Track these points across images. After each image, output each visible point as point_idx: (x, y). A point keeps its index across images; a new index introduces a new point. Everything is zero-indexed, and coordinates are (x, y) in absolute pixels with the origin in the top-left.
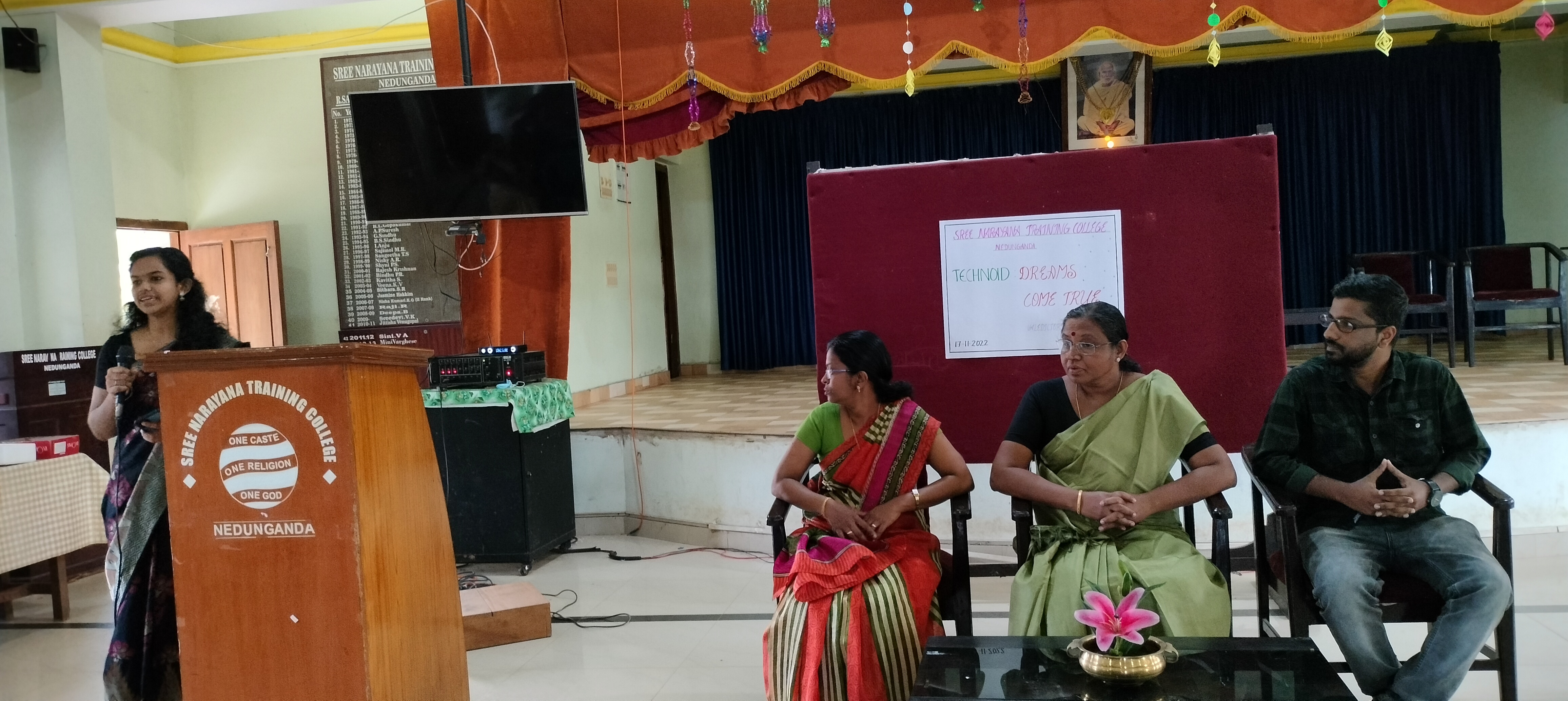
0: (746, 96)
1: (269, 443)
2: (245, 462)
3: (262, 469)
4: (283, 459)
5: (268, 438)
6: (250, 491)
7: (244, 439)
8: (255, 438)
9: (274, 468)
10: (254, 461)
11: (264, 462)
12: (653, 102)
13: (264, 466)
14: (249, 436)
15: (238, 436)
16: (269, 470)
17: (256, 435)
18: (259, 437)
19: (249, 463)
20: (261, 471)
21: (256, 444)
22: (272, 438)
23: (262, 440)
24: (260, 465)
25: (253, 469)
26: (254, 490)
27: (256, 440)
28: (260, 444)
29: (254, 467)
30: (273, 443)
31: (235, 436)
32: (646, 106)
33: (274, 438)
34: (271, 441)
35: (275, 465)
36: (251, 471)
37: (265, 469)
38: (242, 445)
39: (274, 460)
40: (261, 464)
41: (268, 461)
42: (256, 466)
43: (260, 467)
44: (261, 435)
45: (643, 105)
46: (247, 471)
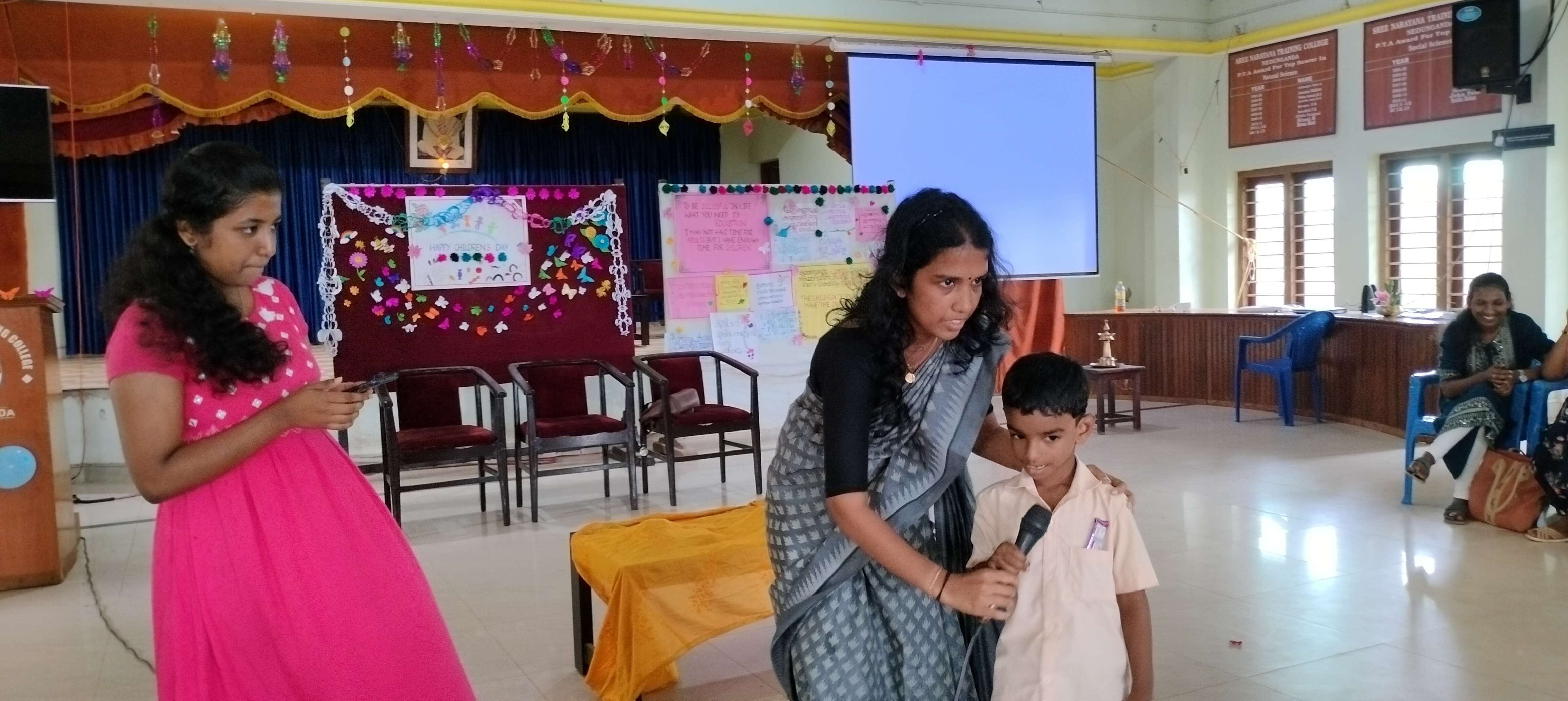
0: (199, 111)
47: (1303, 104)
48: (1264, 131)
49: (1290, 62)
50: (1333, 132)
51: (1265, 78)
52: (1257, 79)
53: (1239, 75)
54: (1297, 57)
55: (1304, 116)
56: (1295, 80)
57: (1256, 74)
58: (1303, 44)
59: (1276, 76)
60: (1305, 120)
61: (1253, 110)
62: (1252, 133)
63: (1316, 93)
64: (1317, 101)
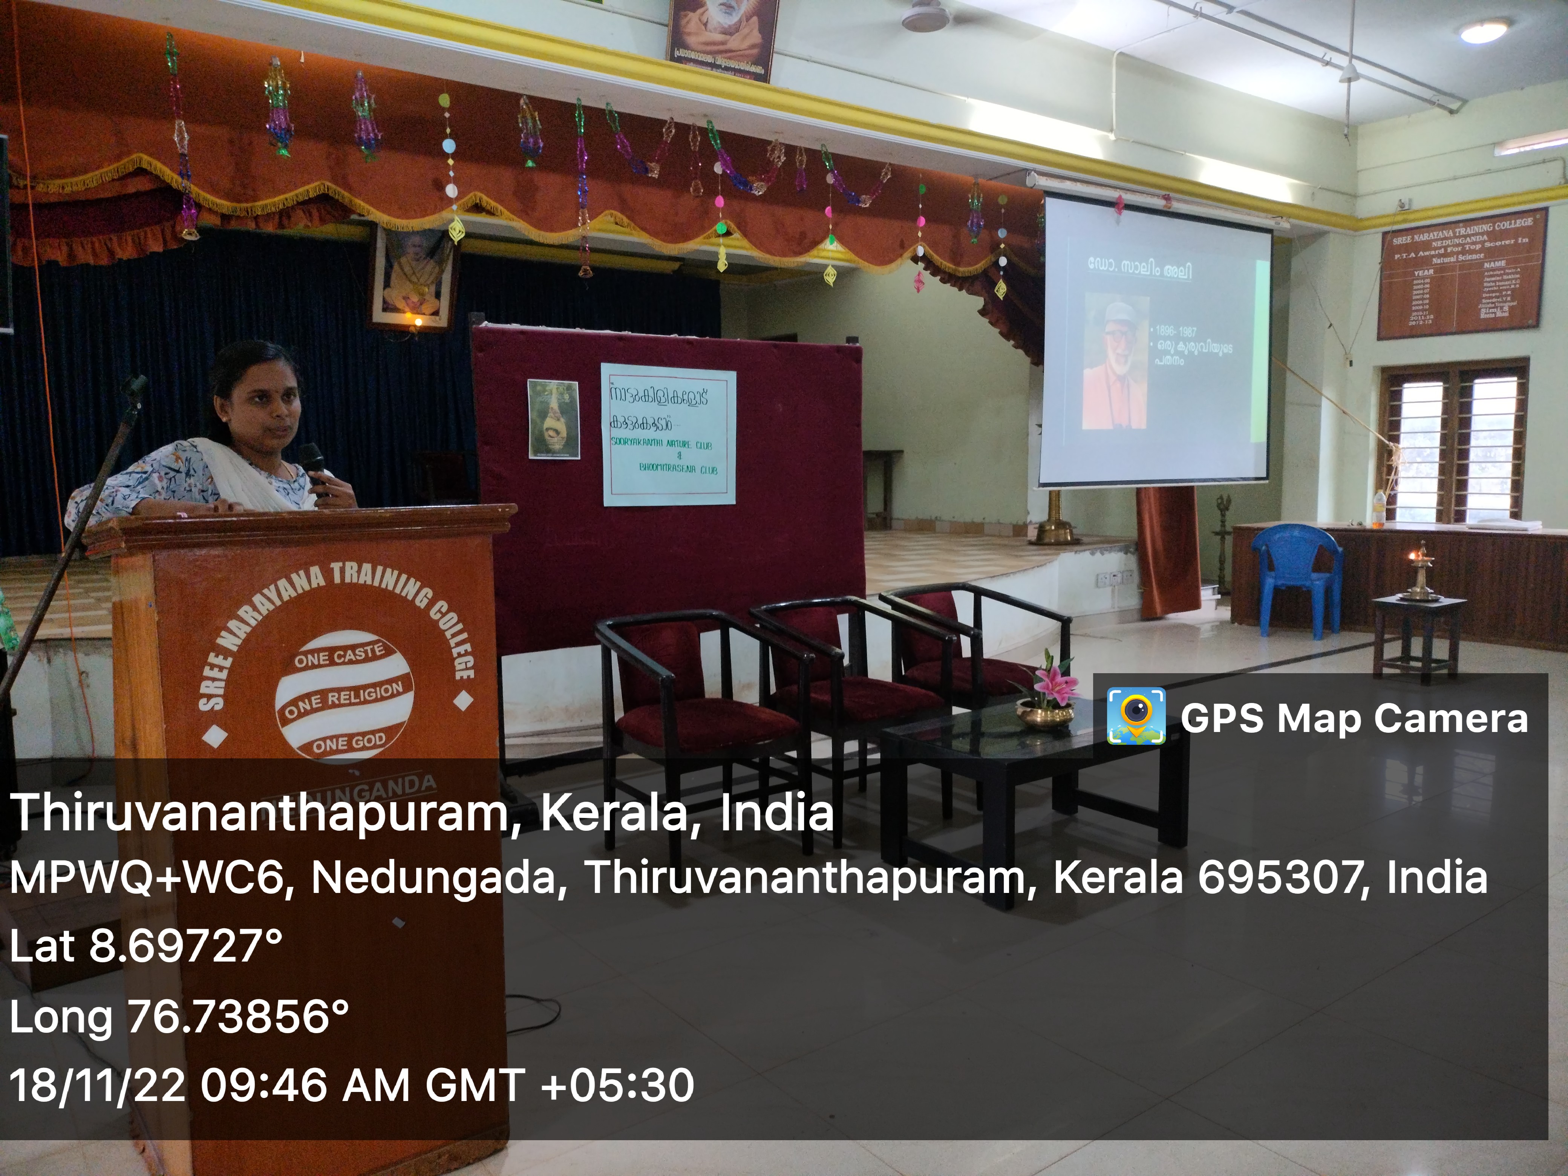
0: (225, 205)
1: (367, 660)
2: (323, 694)
3: (353, 700)
4: (390, 681)
5: (366, 652)
6: (331, 738)
7: (323, 656)
8: (342, 653)
9: (374, 697)
10: (339, 690)
11: (356, 690)
12: (81, 188)
13: (357, 696)
14: (331, 650)
15: (312, 652)
16: (366, 702)
17: (345, 648)
18: (349, 652)
19: (330, 695)
20: (351, 704)
21: (344, 663)
22: (373, 651)
23: (355, 655)
24: (350, 695)
25: (337, 702)
26: (337, 737)
27: (344, 656)
28: (351, 662)
29: (339, 699)
30: (375, 658)
31: (305, 653)
32: (68, 190)
33: (377, 650)
34: (370, 655)
35: (376, 692)
36: (334, 706)
37: (358, 700)
38: (320, 666)
39: (374, 685)
40: (352, 693)
41: (365, 687)
42: (342, 697)
43: (350, 699)
44: (353, 647)
45: (63, 188)
46: (325, 706)
47: (1489, 292)
48: (1430, 322)
49: (1474, 243)
50: (1536, 325)
51: (1435, 261)
52: (1425, 262)
53: (1397, 257)
54: (1485, 237)
55: (1490, 305)
56: (1482, 264)
57: (1423, 257)
58: (1494, 224)
59: (1453, 259)
60: (1493, 310)
61: (1414, 297)
62: (1411, 324)
63: (1512, 280)
64: (1513, 290)
